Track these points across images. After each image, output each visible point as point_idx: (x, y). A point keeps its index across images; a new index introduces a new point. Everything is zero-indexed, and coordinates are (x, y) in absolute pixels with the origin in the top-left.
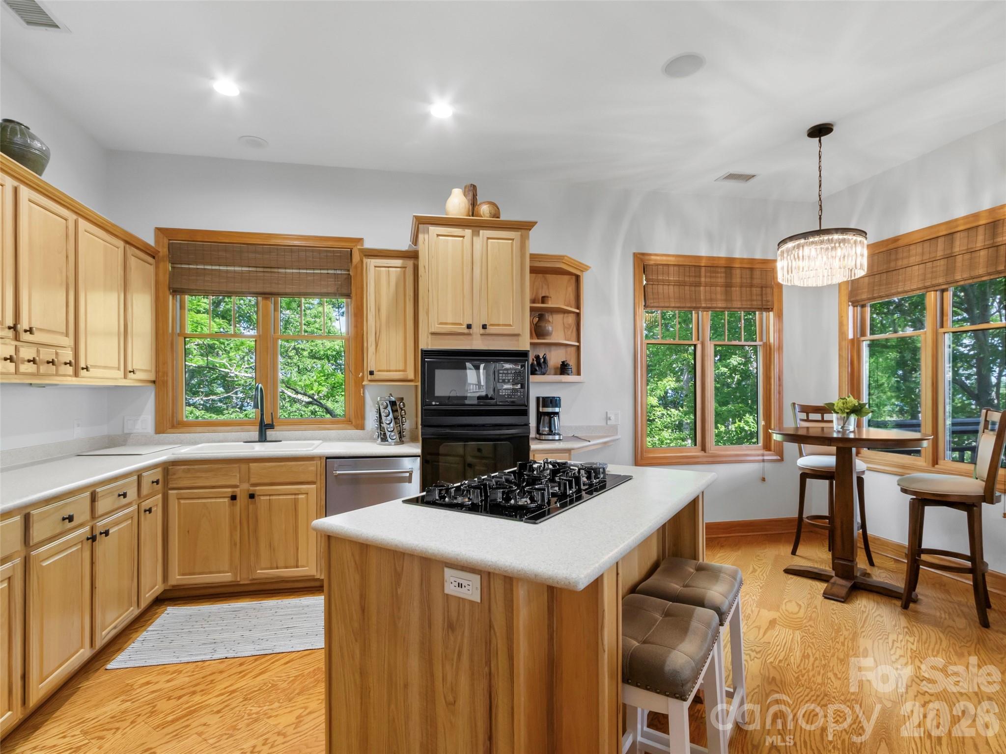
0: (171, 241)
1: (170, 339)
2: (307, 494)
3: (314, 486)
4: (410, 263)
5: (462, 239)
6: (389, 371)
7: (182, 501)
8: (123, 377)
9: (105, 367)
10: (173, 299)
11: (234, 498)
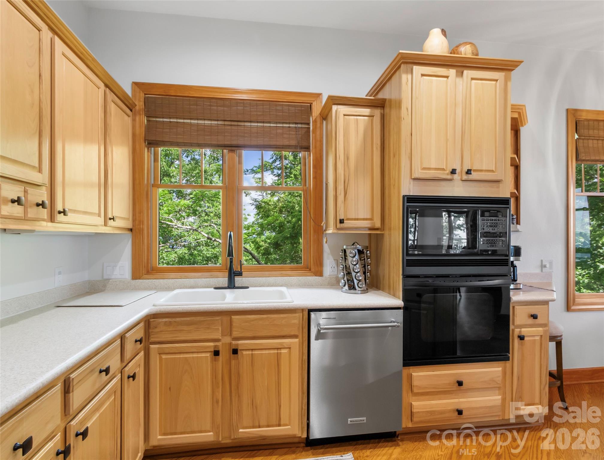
0: (147, 96)
1: (146, 189)
2: (290, 348)
3: (296, 340)
4: (377, 112)
5: (445, 79)
6: (357, 219)
7: (164, 357)
8: (103, 224)
9: (85, 213)
10: (148, 151)
11: (216, 353)
